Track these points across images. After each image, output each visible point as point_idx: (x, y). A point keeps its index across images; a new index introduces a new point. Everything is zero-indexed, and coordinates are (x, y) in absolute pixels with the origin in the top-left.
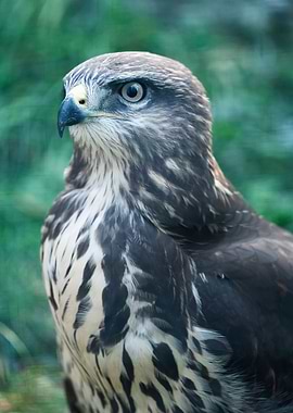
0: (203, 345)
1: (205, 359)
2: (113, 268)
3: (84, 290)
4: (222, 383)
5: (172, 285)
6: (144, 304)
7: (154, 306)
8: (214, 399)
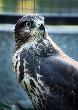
0: (39, 78)
1: (40, 82)
2: (22, 62)
3: (16, 66)
4: (45, 88)
5: (34, 66)
6: (27, 70)
7: (29, 71)
8: (44, 91)
